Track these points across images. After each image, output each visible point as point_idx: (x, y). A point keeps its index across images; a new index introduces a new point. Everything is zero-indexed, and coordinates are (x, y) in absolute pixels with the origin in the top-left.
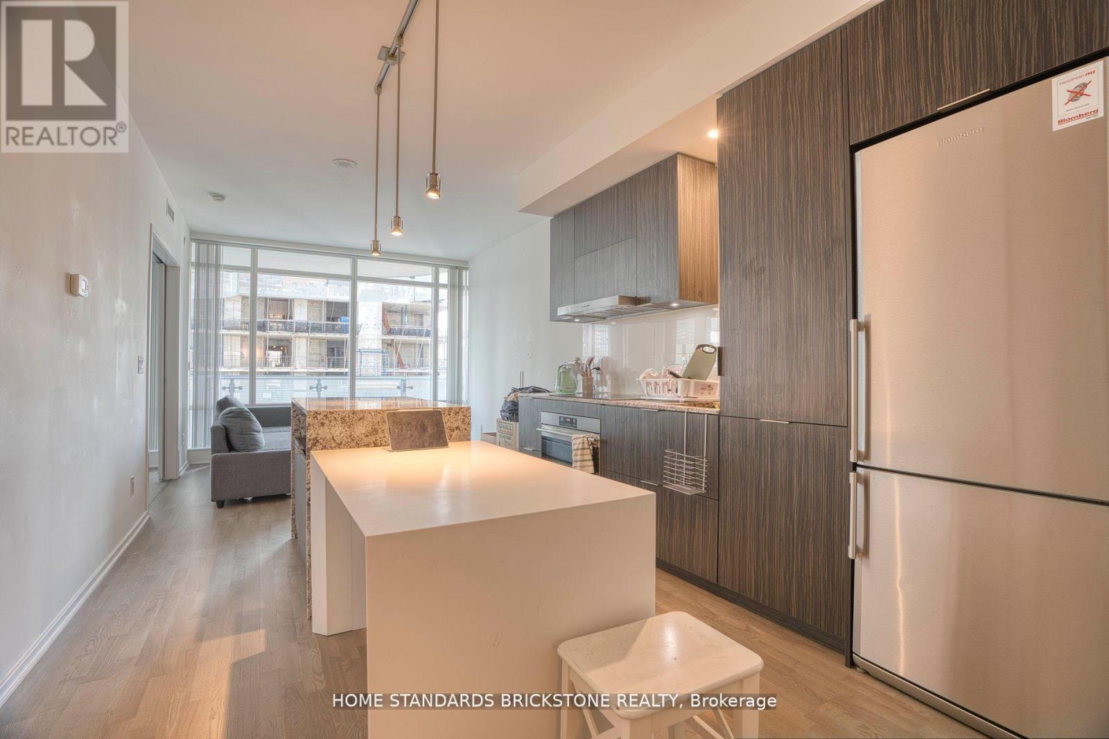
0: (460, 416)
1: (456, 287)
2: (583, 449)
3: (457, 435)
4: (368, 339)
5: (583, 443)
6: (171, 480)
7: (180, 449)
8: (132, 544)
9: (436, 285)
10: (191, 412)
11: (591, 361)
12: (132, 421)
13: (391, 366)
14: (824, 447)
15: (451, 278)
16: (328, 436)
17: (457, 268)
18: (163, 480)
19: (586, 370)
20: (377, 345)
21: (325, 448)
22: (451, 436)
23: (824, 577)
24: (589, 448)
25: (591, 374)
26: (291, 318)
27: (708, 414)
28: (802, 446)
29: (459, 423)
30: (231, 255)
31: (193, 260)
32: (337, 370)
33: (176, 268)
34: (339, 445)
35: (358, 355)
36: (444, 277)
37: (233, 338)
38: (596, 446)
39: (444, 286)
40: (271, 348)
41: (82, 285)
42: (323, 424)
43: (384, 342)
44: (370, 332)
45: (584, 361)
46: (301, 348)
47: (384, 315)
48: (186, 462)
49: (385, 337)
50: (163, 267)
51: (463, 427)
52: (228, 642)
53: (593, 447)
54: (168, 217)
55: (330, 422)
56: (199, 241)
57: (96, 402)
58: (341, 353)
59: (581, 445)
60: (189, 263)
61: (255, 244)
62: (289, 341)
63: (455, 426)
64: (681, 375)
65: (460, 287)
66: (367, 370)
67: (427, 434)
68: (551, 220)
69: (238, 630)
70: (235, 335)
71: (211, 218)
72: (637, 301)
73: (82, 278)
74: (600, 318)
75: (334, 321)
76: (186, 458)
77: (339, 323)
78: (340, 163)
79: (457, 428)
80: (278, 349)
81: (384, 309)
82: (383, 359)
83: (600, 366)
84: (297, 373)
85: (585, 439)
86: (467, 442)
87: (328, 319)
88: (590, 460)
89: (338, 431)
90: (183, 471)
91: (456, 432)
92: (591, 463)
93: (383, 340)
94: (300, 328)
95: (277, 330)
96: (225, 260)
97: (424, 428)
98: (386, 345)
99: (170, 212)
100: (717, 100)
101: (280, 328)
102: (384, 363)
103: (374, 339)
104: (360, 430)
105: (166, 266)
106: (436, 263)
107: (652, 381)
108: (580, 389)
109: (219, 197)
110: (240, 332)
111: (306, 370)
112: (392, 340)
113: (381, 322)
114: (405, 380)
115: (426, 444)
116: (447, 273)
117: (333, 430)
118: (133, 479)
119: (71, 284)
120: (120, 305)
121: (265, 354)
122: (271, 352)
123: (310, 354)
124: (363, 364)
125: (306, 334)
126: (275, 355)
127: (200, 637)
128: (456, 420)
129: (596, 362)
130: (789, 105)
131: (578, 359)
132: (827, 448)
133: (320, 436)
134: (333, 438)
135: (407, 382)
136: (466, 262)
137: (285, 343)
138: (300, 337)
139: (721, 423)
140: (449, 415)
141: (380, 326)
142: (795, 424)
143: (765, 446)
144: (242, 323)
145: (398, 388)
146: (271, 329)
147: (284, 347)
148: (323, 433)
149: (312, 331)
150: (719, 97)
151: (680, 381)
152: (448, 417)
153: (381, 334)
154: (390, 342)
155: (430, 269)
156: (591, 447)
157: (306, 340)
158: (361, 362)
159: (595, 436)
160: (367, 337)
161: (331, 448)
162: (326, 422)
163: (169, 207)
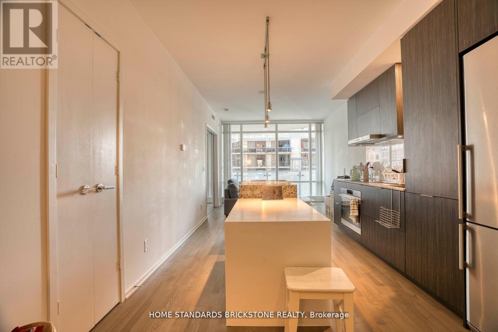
0: (293, 188)
1: (319, 131)
2: (354, 204)
3: (292, 196)
4: (295, 154)
5: (354, 202)
6: (216, 207)
7: (219, 196)
8: (201, 225)
9: (310, 132)
10: (223, 184)
11: (368, 164)
12: (201, 187)
13: (306, 165)
14: (450, 210)
15: (317, 127)
16: (246, 194)
17: (319, 123)
18: (214, 207)
19: (365, 168)
20: (299, 156)
21: (244, 198)
22: (289, 196)
23: (451, 278)
24: (356, 204)
25: (368, 170)
26: (265, 146)
27: (400, 191)
28: (440, 209)
29: (293, 191)
30: (234, 128)
31: (223, 131)
32: (283, 167)
33: (216, 135)
34: (249, 197)
35: (291, 161)
36: (313, 128)
37: (245, 155)
38: (360, 204)
39: (314, 131)
40: (258, 159)
41: (184, 147)
42: (244, 190)
43: (302, 155)
44: (296, 151)
45: (365, 164)
46: (269, 159)
47: (302, 143)
48: (221, 201)
49: (302, 153)
50: (213, 136)
51: (294, 192)
52: (216, 256)
53: (359, 204)
54: (212, 119)
55: (246, 189)
56: (224, 124)
57: (189, 181)
58: (284, 160)
59: (353, 202)
60: (221, 133)
61: (241, 123)
62: (264, 156)
63: (291, 192)
64: (400, 171)
65: (321, 131)
66: (295, 167)
67: (276, 195)
68: (348, 101)
69: (220, 254)
70: (245, 154)
71: (227, 117)
72: (380, 136)
73: (184, 145)
74: (372, 144)
75: (282, 147)
76: (221, 200)
77: (283, 147)
78: (261, 93)
79: (292, 193)
80: (261, 159)
81: (301, 140)
82: (302, 162)
83: (373, 166)
84: (268, 169)
85: (355, 200)
86: (296, 198)
87: (279, 146)
88: (356, 210)
89: (249, 192)
90: (220, 204)
91: (291, 194)
92: (357, 211)
93: (301, 154)
94: (269, 151)
95: (260, 151)
96: (232, 130)
97: (275, 192)
98: (303, 156)
99: (213, 117)
100: (401, 39)
101: (261, 151)
102: (302, 164)
103: (298, 154)
104: (257, 192)
105: (213, 135)
106: (310, 122)
107: (387, 174)
108: (362, 177)
109: (227, 110)
110: (247, 153)
111: (271, 168)
112: (306, 154)
113: (300, 146)
114: (300, 172)
115: (275, 198)
116: (314, 126)
117: (247, 192)
118: (201, 205)
119: (181, 147)
120: (197, 151)
121: (256, 161)
122: (258, 160)
123: (272, 161)
124: (294, 164)
125: (271, 153)
126: (260, 162)
127: (210, 254)
128: (291, 190)
129: (371, 164)
130: (431, 37)
131: (361, 164)
132: (451, 210)
133: (243, 194)
134: (247, 195)
135: (302, 173)
136: (323, 120)
137: (263, 157)
138: (268, 154)
139: (406, 196)
140: (289, 188)
141: (300, 148)
142: (436, 198)
143: (424, 208)
144: (248, 150)
145: (298, 175)
146: (258, 151)
147: (263, 158)
148: (244, 193)
149: (273, 152)
150: (402, 37)
151: (399, 174)
152: (288, 189)
153: (301, 151)
154: (304, 155)
155: (308, 125)
156: (357, 204)
157: (270, 155)
158: (292, 164)
159: (358, 198)
160: (294, 153)
161: (247, 198)
162: (245, 189)
163: (213, 116)
